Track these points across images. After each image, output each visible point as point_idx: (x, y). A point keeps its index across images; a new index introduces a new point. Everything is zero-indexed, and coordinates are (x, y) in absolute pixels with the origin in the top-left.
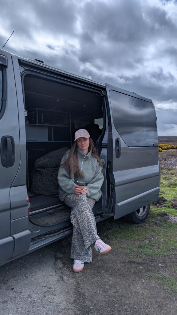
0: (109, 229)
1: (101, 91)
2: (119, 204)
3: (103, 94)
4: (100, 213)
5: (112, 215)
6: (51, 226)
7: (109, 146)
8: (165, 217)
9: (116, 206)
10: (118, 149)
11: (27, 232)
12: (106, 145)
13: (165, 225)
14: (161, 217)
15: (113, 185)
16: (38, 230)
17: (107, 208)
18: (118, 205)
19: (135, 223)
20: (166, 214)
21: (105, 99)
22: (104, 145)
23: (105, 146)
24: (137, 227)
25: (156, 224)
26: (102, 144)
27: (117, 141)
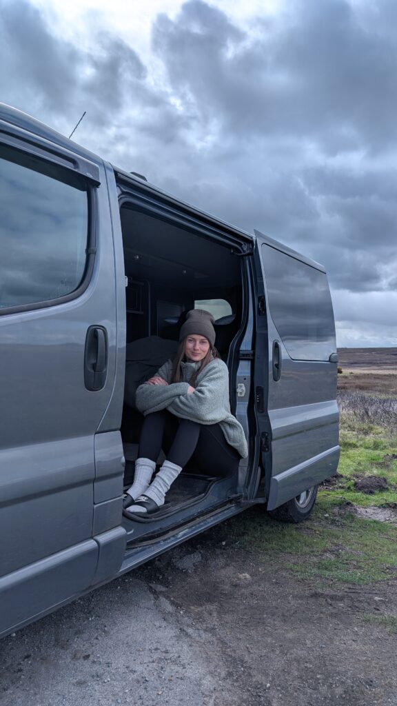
0: (244, 534)
1: (240, 245)
2: (278, 477)
3: (244, 251)
4: (235, 498)
5: (261, 501)
6: (153, 521)
7: (257, 357)
8: (349, 508)
9: (272, 481)
10: (277, 363)
11: (120, 531)
12: (247, 355)
13: (353, 524)
14: (340, 509)
15: (266, 438)
16: (131, 530)
17: (247, 487)
18: (275, 480)
19: (293, 522)
20: (348, 504)
21: (247, 262)
22: (244, 355)
23: (245, 357)
24: (297, 528)
25: (333, 522)
26: (241, 352)
27: (276, 346)
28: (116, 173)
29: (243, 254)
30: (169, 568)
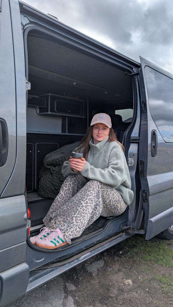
0: (134, 246)
1: (132, 68)
2: (153, 219)
3: (134, 72)
4: (126, 229)
5: (142, 232)
6: (61, 251)
7: (141, 141)
9: (149, 222)
10: (154, 145)
11: (24, 266)
12: (137, 139)
15: (146, 194)
17: (134, 222)
18: (151, 221)
19: (166, 239)
21: (136, 79)
22: (133, 140)
23: (135, 141)
24: (168, 244)
26: (131, 138)
27: (154, 134)
28: (21, 5)
29: (133, 74)
30: (82, 271)
